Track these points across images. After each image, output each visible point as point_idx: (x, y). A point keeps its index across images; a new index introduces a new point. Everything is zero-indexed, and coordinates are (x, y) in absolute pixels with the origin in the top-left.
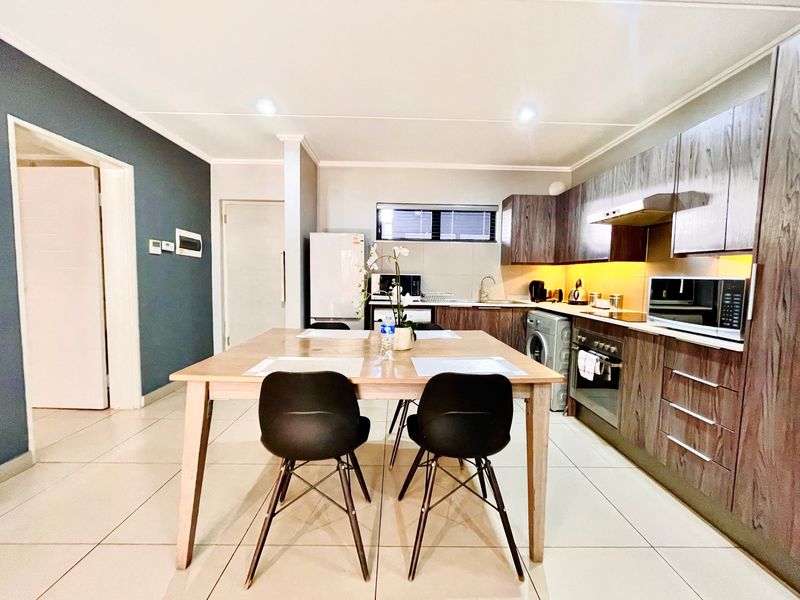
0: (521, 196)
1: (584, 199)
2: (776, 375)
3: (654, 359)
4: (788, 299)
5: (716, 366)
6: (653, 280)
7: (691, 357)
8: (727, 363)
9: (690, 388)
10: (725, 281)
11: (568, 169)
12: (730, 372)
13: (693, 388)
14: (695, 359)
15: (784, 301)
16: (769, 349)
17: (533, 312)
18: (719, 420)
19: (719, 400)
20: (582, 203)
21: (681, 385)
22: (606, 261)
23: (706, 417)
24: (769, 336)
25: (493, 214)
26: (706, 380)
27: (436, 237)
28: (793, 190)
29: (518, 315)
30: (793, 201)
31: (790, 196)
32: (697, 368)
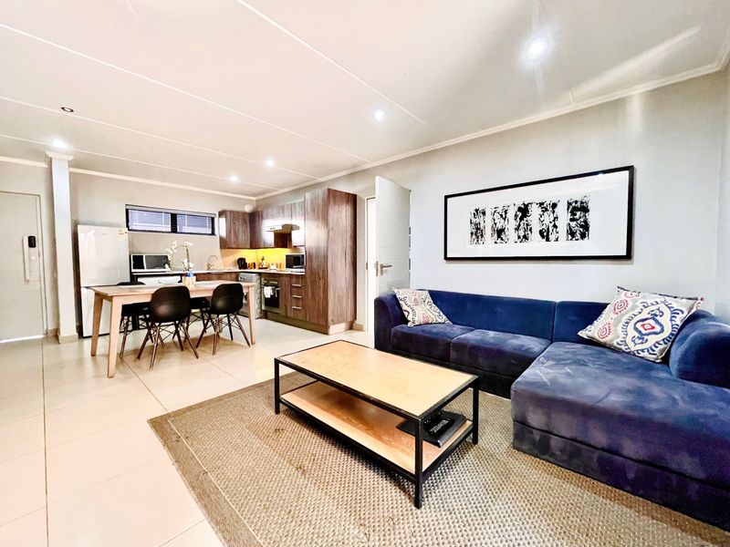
0: (230, 212)
5: (301, 280)
6: (286, 255)
11: (254, 198)
17: (241, 274)
20: (261, 220)
22: (273, 248)
25: (213, 219)
27: (174, 230)
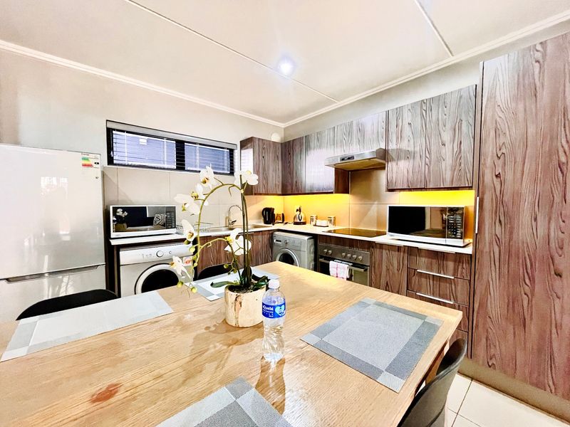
0: (259, 139)
1: (308, 148)
2: (497, 267)
3: (399, 263)
4: (502, 219)
5: (451, 265)
6: (390, 207)
7: (430, 260)
8: (459, 262)
9: (431, 282)
10: (449, 208)
11: (283, 125)
12: (463, 268)
13: (433, 280)
14: (434, 261)
15: (500, 221)
16: (491, 251)
17: (277, 233)
18: (456, 300)
19: (455, 287)
20: (306, 150)
21: (423, 280)
22: (332, 193)
23: (447, 299)
24: (491, 243)
25: (231, 151)
26: (444, 274)
27: (181, 166)
28: (502, 151)
29: (266, 237)
30: (502, 158)
31: (499, 156)
32: (435, 266)
